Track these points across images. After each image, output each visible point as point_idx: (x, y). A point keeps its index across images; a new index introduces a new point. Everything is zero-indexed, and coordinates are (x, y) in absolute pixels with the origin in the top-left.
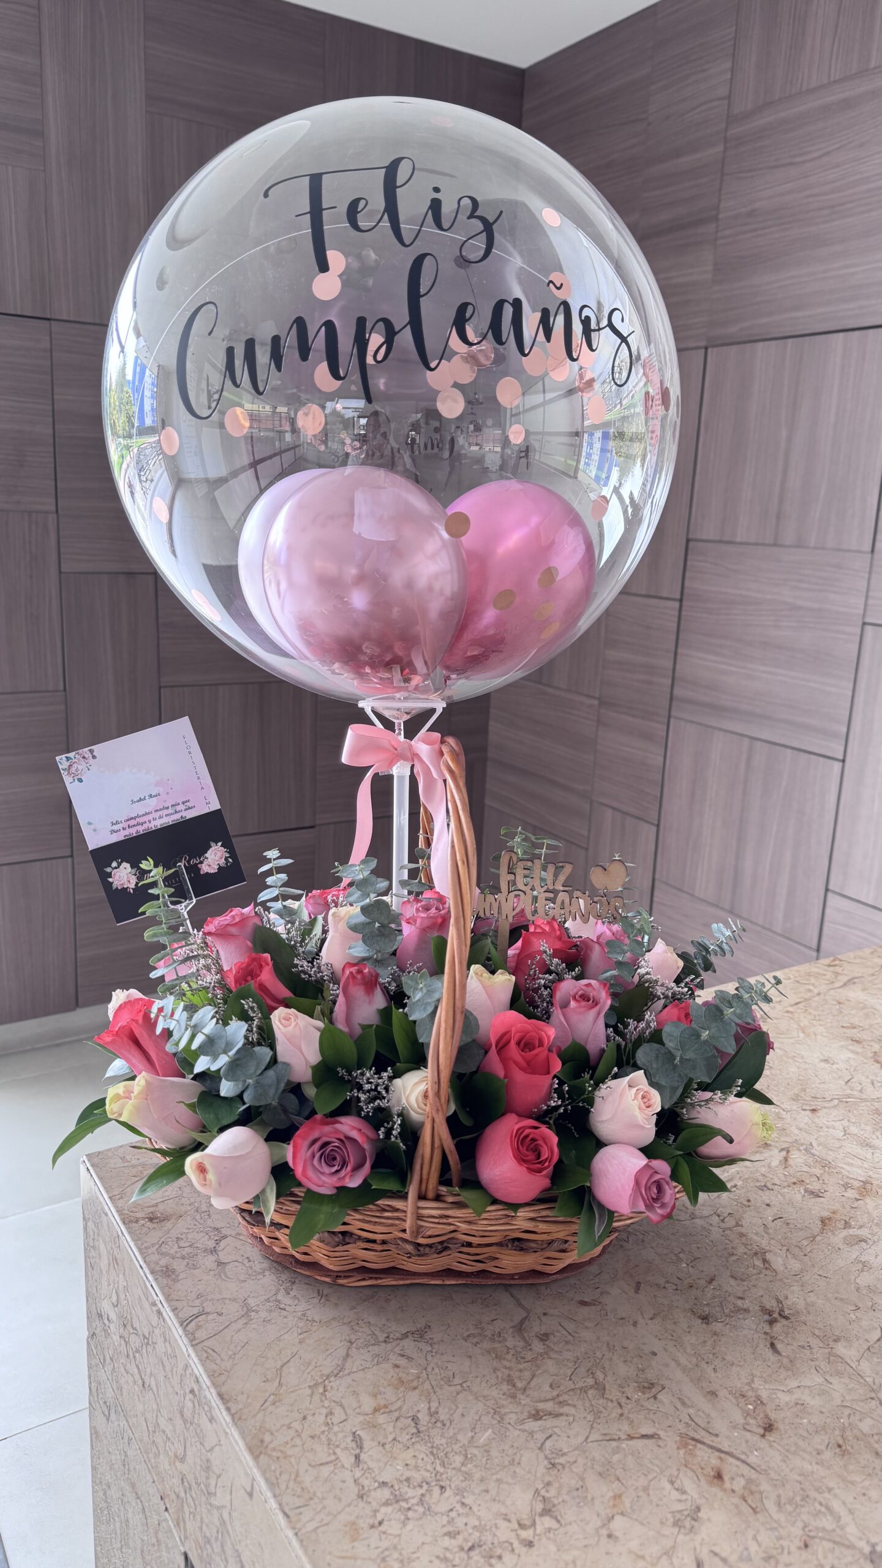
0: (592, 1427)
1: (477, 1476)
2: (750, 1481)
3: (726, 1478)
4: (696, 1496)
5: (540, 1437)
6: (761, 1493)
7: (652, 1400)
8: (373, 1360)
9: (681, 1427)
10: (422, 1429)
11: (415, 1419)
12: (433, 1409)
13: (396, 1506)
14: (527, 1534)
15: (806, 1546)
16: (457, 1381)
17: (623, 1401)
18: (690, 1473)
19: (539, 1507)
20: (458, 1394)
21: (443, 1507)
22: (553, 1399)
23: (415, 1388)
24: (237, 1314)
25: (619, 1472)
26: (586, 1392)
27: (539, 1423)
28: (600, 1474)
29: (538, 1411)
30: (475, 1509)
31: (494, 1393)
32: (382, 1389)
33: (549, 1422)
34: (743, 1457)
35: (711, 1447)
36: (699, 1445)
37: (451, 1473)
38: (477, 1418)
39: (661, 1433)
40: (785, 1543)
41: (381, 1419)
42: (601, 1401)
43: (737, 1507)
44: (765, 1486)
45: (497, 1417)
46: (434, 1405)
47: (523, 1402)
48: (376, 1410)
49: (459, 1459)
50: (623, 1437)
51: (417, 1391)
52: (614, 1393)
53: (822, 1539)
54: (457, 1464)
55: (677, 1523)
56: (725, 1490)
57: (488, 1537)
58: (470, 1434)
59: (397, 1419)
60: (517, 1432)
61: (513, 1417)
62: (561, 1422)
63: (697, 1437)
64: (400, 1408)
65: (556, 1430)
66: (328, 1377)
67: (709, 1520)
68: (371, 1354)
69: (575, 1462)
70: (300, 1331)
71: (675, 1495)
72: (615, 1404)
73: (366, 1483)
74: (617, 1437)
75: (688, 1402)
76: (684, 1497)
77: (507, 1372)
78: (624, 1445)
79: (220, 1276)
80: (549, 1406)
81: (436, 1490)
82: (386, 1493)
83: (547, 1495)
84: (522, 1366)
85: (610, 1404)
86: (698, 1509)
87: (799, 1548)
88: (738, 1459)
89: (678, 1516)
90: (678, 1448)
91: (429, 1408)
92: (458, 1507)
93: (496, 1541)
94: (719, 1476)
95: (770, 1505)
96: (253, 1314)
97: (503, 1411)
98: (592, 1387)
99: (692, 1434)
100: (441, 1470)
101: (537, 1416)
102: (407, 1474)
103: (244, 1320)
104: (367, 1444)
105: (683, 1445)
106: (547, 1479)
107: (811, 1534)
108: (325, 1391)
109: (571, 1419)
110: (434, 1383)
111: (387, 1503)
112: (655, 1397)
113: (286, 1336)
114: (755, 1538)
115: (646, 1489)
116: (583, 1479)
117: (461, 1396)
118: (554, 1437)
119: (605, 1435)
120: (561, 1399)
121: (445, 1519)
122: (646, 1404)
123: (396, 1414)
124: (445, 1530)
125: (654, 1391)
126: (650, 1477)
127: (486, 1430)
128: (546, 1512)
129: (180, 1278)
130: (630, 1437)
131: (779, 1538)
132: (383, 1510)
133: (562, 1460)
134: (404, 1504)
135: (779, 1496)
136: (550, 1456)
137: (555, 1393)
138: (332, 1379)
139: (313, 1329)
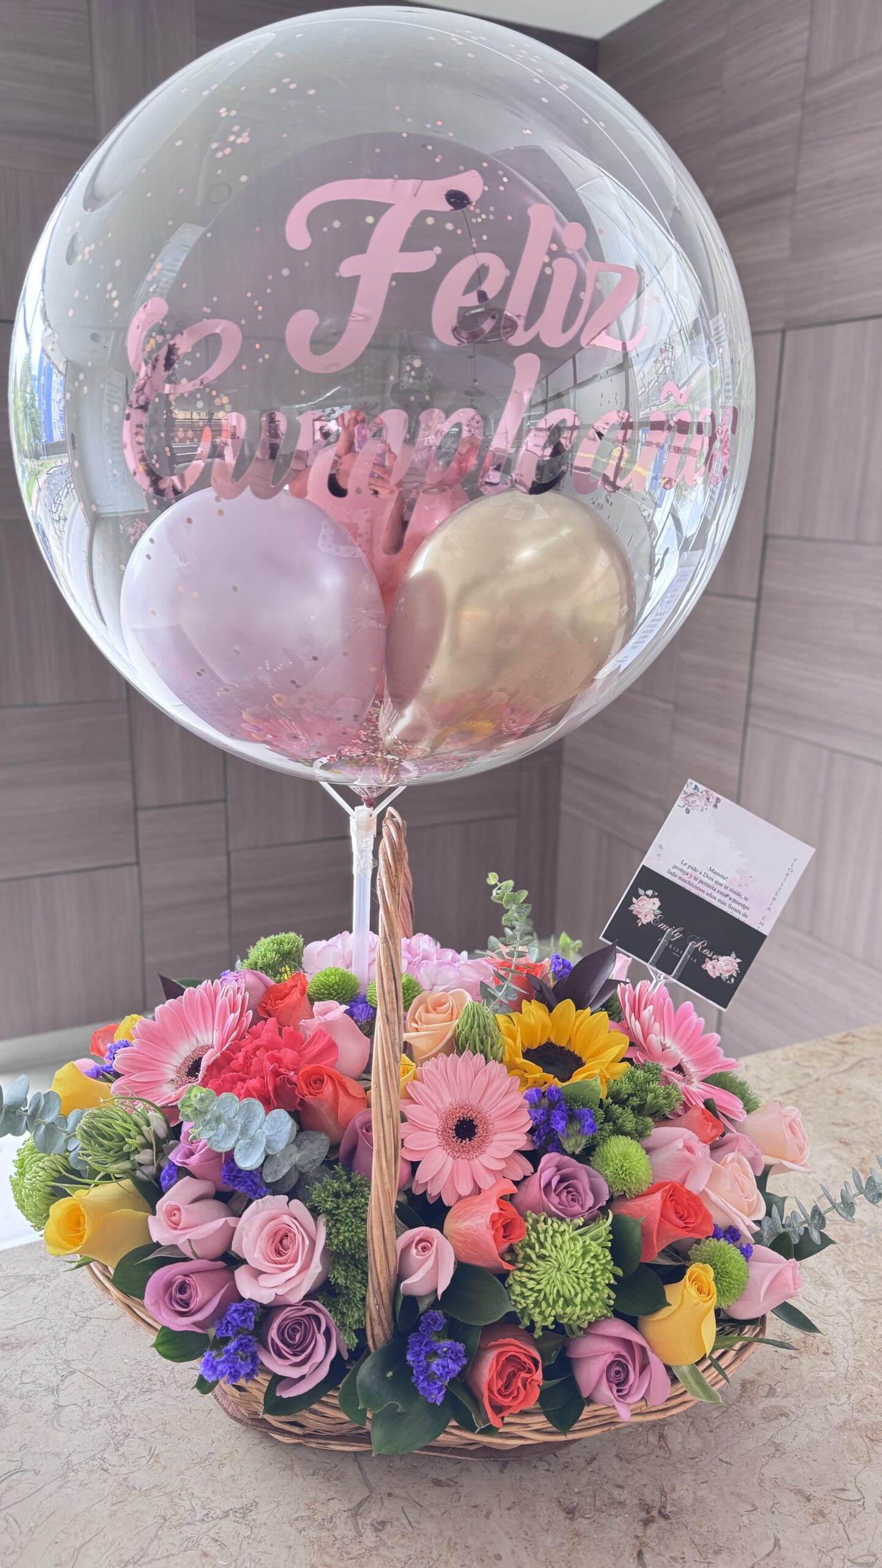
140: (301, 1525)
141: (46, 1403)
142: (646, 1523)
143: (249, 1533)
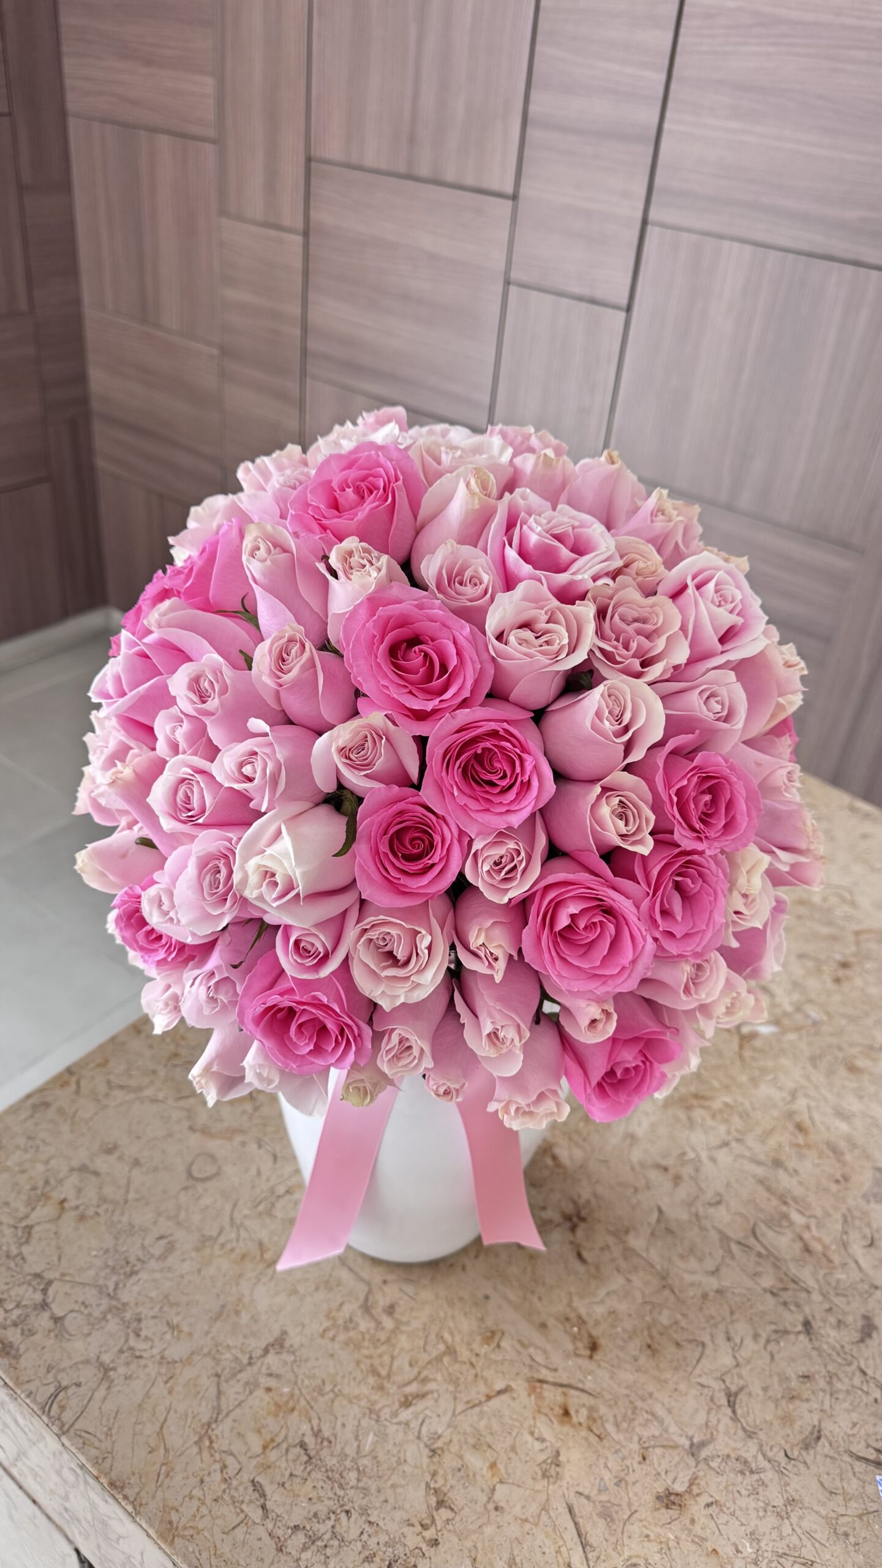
0: (455, 1399)
1: (373, 1488)
2: (591, 1409)
3: (572, 1412)
4: (553, 1441)
5: (415, 1424)
6: (601, 1418)
7: (496, 1349)
8: (245, 1390)
9: (526, 1370)
10: (312, 1454)
11: (303, 1445)
12: (315, 1428)
13: (314, 1548)
14: (429, 1534)
15: (644, 1459)
16: (328, 1388)
17: (474, 1360)
18: (543, 1418)
19: (433, 1501)
20: (333, 1402)
21: (354, 1533)
22: (416, 1379)
23: (293, 1410)
24: (95, 1379)
25: (489, 1439)
26: (441, 1361)
27: (411, 1409)
28: (474, 1446)
29: (406, 1397)
30: (381, 1524)
31: (364, 1390)
32: (263, 1422)
33: (419, 1406)
34: (580, 1385)
35: (555, 1384)
36: (545, 1386)
37: (351, 1493)
38: (356, 1423)
39: (513, 1384)
40: (628, 1462)
41: (273, 1455)
42: (457, 1366)
43: (586, 1439)
44: (603, 1410)
45: (374, 1416)
46: (315, 1422)
47: (391, 1391)
48: (265, 1448)
49: (352, 1476)
50: (483, 1399)
51: (296, 1413)
52: (464, 1354)
53: (654, 1447)
54: (353, 1482)
55: (545, 1475)
56: (573, 1426)
57: (400, 1551)
58: (355, 1444)
59: (287, 1451)
60: (395, 1427)
61: (387, 1411)
62: (428, 1402)
63: (541, 1377)
64: (286, 1437)
65: (427, 1412)
66: (209, 1425)
67: (568, 1461)
68: (241, 1383)
69: (451, 1441)
70: (165, 1379)
71: (538, 1446)
72: (468, 1365)
73: (279, 1533)
74: (477, 1402)
75: (526, 1342)
76: (544, 1445)
77: (368, 1362)
78: (485, 1408)
79: (62, 1335)
80: (413, 1388)
81: (343, 1516)
82: (300, 1538)
83: (437, 1486)
84: (379, 1351)
85: (464, 1367)
86: (558, 1453)
87: (640, 1463)
88: (577, 1389)
89: (544, 1466)
90: (529, 1395)
91: (312, 1428)
92: (366, 1527)
93: (408, 1552)
94: (566, 1413)
95: (610, 1428)
96: (112, 1373)
97: (377, 1407)
98: (444, 1354)
99: (537, 1376)
100: (341, 1493)
101: (407, 1403)
102: (314, 1509)
103: (105, 1385)
104: (268, 1489)
105: (532, 1390)
106: (433, 1468)
107: (646, 1445)
108: (211, 1442)
109: (436, 1395)
110: (308, 1398)
111: (305, 1548)
112: (498, 1346)
113: (153, 1390)
114: (606, 1466)
115: (513, 1448)
116: (461, 1457)
117: (336, 1403)
118: (427, 1421)
119: (468, 1402)
120: (422, 1376)
121: (359, 1544)
122: (493, 1356)
123: (284, 1446)
124: (363, 1556)
125: (496, 1340)
126: (514, 1434)
127: (368, 1435)
128: (441, 1504)
129: (21, 1351)
130: (489, 1398)
131: (623, 1459)
132: (304, 1556)
133: (439, 1444)
134: (320, 1543)
135: (615, 1416)
136: (429, 1443)
137: (416, 1370)
138: (214, 1426)
139: (178, 1372)
140: (331, 1334)
141: (43, 1321)
142: (573, 1229)
143: (292, 1358)
